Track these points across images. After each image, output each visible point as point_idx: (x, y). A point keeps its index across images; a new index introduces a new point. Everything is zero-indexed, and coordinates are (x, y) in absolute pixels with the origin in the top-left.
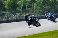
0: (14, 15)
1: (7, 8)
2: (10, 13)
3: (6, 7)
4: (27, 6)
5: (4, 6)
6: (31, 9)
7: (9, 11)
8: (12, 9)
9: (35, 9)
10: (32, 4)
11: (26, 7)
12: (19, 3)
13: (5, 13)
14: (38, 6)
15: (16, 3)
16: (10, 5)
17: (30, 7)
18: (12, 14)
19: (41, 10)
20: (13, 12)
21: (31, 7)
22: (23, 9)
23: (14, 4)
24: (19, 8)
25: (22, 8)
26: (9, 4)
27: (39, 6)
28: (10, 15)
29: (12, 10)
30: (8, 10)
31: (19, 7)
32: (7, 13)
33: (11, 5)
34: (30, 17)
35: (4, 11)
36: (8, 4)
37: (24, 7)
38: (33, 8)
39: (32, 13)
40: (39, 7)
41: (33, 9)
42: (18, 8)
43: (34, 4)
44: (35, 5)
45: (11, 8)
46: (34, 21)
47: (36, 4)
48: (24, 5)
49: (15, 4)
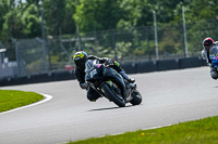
0: (106, 51)
1: (80, 24)
2: (92, 42)
3: (76, 17)
4: (158, 17)
5: (71, 16)
6: (172, 26)
7: (87, 36)
8: (101, 26)
9: (188, 29)
10: (174, 7)
11: (152, 21)
12: (126, 6)
13: (74, 42)
14: (196, 14)
15: (114, 6)
16: (91, 11)
17: (168, 20)
18: (101, 44)
19: (208, 29)
20: (105, 37)
21: (172, 18)
22: (143, 26)
23: (106, 7)
24: (126, 23)
25: (139, 23)
26: (90, 7)
27: (202, 17)
28: (91, 48)
29: (101, 29)
30: (84, 30)
31: (127, 20)
32: (82, 43)
33: (97, 10)
34: (95, 67)
35: (69, 36)
36: (86, 6)
37: (146, 20)
38: (180, 23)
39: (176, 41)
40: (203, 20)
41: (177, 28)
42: (121, 21)
43: (184, 9)
44: (187, 12)
45: (98, 21)
46: (111, 83)
47: (191, 7)
48: (144, 11)
49: (113, 9)
